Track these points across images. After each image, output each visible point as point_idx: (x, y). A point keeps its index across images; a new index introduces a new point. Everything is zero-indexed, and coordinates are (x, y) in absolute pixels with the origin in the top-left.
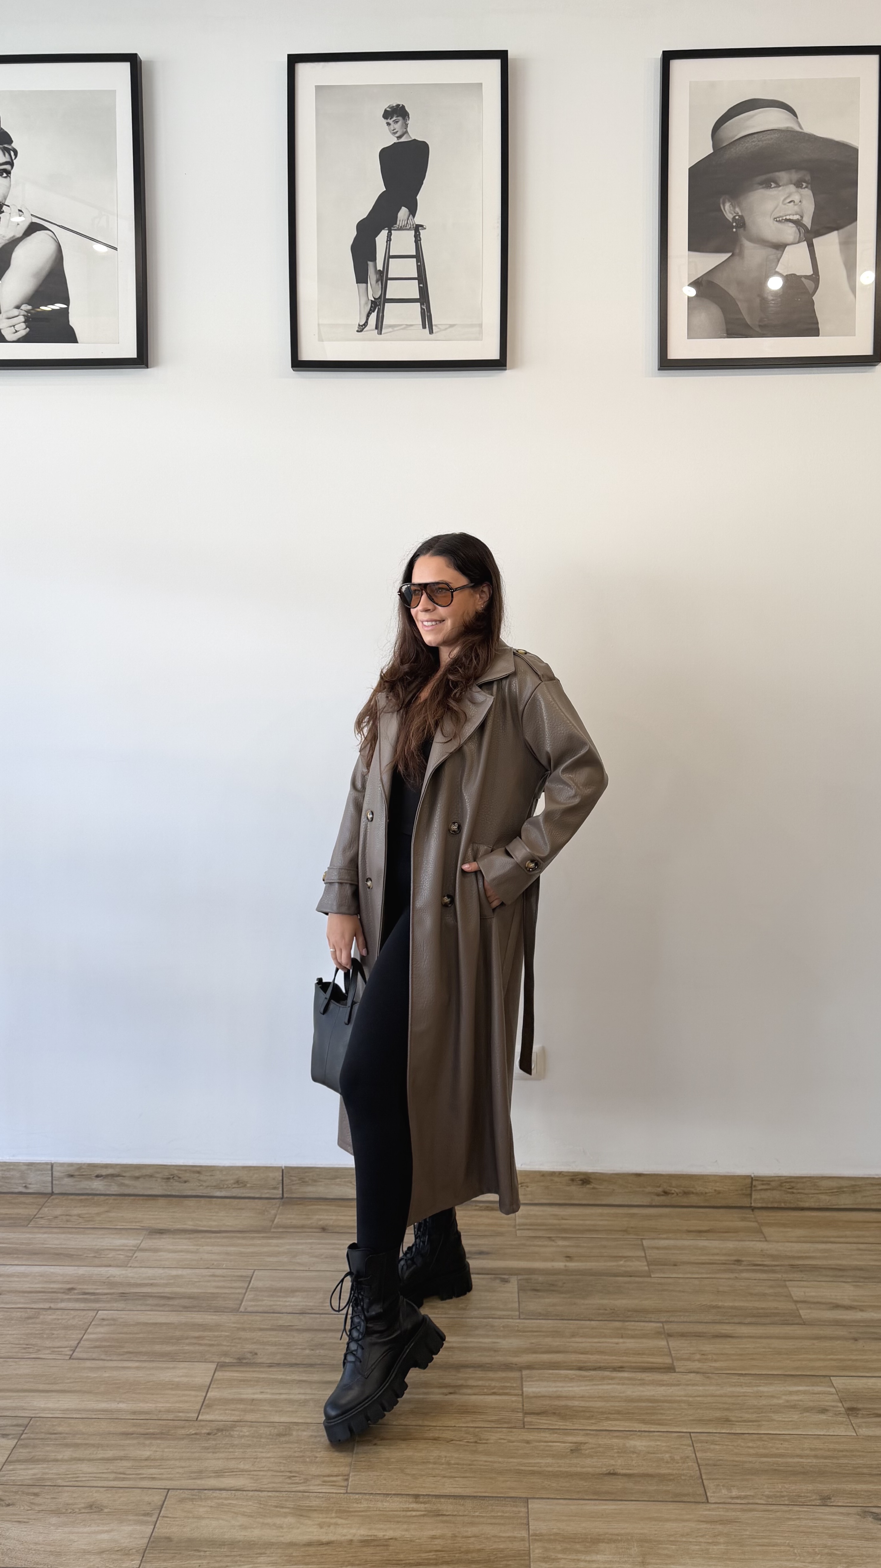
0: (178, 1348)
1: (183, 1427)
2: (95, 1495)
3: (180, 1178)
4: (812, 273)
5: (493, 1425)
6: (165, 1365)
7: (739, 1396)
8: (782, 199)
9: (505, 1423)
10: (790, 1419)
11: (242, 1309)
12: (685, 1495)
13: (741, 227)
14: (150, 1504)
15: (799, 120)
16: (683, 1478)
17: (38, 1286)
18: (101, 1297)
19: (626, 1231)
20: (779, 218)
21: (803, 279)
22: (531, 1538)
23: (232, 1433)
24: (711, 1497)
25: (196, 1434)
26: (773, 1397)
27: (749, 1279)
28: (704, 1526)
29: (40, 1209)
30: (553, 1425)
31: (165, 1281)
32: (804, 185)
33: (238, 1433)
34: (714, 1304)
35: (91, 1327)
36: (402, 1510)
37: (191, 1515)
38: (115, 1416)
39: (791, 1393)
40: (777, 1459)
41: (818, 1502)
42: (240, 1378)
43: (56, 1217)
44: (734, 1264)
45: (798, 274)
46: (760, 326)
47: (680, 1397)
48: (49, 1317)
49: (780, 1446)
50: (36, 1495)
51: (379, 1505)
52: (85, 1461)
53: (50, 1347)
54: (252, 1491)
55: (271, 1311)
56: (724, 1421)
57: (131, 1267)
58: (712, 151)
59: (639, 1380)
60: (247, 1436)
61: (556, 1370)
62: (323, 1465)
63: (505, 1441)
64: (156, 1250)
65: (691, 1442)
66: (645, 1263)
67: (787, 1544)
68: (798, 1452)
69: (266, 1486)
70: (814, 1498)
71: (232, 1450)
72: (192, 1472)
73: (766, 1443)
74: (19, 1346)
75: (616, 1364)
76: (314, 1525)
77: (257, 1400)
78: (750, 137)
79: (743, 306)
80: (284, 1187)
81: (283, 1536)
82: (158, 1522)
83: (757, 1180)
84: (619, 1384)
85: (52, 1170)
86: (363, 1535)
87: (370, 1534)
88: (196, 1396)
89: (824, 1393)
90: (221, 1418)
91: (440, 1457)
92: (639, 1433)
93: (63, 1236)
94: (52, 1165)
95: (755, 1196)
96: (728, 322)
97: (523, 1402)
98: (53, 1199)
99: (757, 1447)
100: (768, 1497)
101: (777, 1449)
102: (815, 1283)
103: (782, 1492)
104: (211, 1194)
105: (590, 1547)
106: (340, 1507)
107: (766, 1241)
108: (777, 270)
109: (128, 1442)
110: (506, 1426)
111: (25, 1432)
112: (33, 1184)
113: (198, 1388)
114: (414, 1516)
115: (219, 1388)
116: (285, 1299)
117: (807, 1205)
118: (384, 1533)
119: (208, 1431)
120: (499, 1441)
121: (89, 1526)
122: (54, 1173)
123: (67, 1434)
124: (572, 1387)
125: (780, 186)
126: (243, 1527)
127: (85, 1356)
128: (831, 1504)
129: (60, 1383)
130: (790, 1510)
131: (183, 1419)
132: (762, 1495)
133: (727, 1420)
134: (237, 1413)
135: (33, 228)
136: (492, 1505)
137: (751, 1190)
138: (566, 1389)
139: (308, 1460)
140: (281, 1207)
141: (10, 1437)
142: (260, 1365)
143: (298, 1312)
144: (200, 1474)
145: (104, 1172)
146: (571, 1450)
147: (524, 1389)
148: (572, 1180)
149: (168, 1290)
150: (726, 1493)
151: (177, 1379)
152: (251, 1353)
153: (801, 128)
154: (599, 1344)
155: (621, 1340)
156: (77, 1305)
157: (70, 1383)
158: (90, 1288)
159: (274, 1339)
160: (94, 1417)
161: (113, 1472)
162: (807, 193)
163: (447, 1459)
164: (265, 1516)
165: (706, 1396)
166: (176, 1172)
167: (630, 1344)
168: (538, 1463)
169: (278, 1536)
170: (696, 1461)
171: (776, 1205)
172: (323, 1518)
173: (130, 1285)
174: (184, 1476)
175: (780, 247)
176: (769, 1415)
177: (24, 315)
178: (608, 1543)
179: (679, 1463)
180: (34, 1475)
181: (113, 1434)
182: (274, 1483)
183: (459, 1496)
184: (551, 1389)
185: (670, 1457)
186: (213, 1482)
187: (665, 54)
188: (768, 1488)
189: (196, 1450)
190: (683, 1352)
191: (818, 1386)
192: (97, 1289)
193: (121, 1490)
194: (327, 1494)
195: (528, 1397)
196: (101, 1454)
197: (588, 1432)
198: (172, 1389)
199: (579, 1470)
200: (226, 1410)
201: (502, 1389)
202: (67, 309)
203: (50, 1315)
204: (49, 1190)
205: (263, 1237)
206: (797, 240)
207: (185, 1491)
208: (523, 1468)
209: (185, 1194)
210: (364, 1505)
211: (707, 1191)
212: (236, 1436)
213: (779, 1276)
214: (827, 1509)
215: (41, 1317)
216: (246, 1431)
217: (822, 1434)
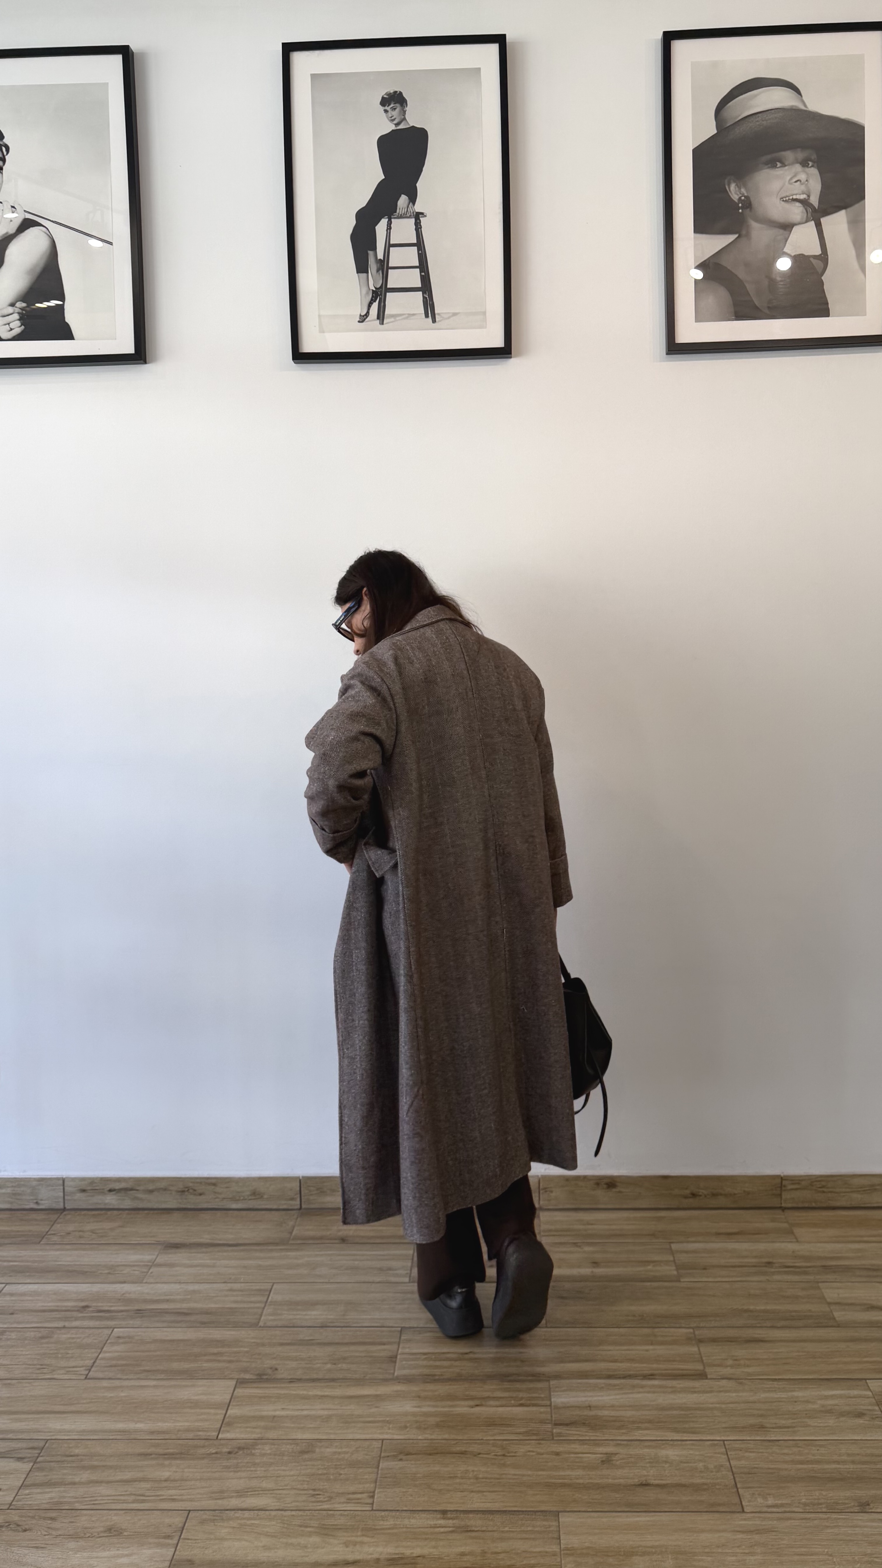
0: (196, 1365)
1: (203, 1447)
2: (114, 1518)
3: (195, 1190)
4: (821, 253)
5: (521, 1437)
6: (184, 1383)
7: (775, 1402)
8: (788, 178)
9: (534, 1434)
10: (826, 1425)
11: (261, 1324)
12: (719, 1505)
13: (747, 208)
14: (170, 1526)
15: (804, 98)
16: (717, 1487)
17: (51, 1305)
18: (116, 1314)
19: (653, 1235)
20: (785, 197)
21: (812, 259)
22: (562, 1552)
23: (253, 1451)
24: (747, 1506)
25: (216, 1453)
26: (808, 1402)
27: (782, 1282)
28: (740, 1536)
29: (53, 1225)
30: (582, 1436)
31: (181, 1297)
32: (811, 164)
33: (259, 1451)
34: (745, 1307)
35: (106, 1345)
36: (429, 1526)
37: (212, 1537)
38: (133, 1436)
39: (827, 1397)
40: (814, 1466)
41: (856, 1509)
42: (261, 1395)
43: (69, 1234)
44: (766, 1266)
45: (806, 254)
46: (769, 308)
47: (712, 1404)
48: (64, 1336)
49: (816, 1452)
50: (52, 1519)
51: (406, 1522)
52: (103, 1484)
53: (65, 1367)
54: (275, 1510)
55: (291, 1325)
56: (759, 1428)
57: (146, 1283)
58: (715, 132)
59: (670, 1387)
60: (270, 1454)
61: (586, 1379)
62: (347, 1482)
63: (534, 1454)
64: (171, 1265)
65: (725, 1450)
66: (674, 1268)
67: (825, 1553)
68: (835, 1458)
69: (289, 1505)
70: (852, 1504)
71: (252, 1469)
72: (214, 1493)
73: (801, 1449)
74: (33, 1366)
75: (647, 1372)
76: (340, 1544)
77: (279, 1417)
78: (754, 117)
79: (750, 288)
80: (302, 1198)
81: (307, 1556)
82: (179, 1545)
83: (786, 1180)
84: (649, 1392)
85: (64, 1185)
86: (390, 1553)
87: (397, 1552)
88: (216, 1414)
89: (860, 1397)
90: (243, 1436)
91: (467, 1471)
92: (671, 1443)
93: (76, 1252)
94: (63, 1180)
95: (785, 1195)
96: (736, 304)
97: (551, 1413)
98: (65, 1215)
99: (792, 1454)
100: (805, 1504)
101: (814, 1455)
102: (849, 1284)
103: (819, 1499)
104: (228, 1207)
105: (623, 1560)
106: (365, 1525)
107: (798, 1241)
108: (785, 250)
109: (146, 1463)
110: (534, 1438)
111: (41, 1454)
112: (45, 1200)
113: (216, 1406)
114: (442, 1533)
115: (238, 1405)
116: (304, 1313)
117: (838, 1204)
118: (412, 1551)
119: (228, 1450)
120: (528, 1453)
121: (108, 1550)
122: (66, 1188)
123: (84, 1455)
124: (602, 1396)
125: (785, 166)
126: (266, 1548)
127: (100, 1375)
128: (870, 1511)
129: (76, 1404)
130: (828, 1518)
131: (203, 1437)
132: (799, 1503)
133: (762, 1427)
134: (258, 1430)
135: (27, 224)
136: (522, 1520)
137: (781, 1190)
138: (595, 1398)
139: (332, 1477)
140: (299, 1219)
141: (26, 1460)
142: (281, 1380)
143: (319, 1325)
144: (221, 1494)
145: (117, 1186)
146: (602, 1461)
147: (553, 1400)
148: (598, 1184)
149: (185, 1305)
150: (762, 1501)
151: (196, 1398)
152: (271, 1368)
153: (805, 106)
154: (628, 1352)
155: (651, 1347)
156: (92, 1323)
157: (88, 1403)
158: (105, 1306)
159: (294, 1354)
160: (111, 1437)
161: (131, 1494)
162: (814, 171)
163: (475, 1473)
164: (289, 1536)
165: (739, 1403)
166: (191, 1185)
167: (661, 1350)
168: (568, 1475)
169: (302, 1557)
170: (730, 1470)
171: (806, 1205)
172: (349, 1537)
173: (146, 1301)
174: (205, 1496)
175: (788, 227)
176: (804, 1420)
177: (18, 313)
178: (641, 1556)
179: (712, 1472)
180: (51, 1498)
181: (131, 1455)
182: (297, 1501)
183: (488, 1511)
184: (580, 1399)
185: (705, 1466)
186: (234, 1502)
187: (666, 34)
188: (805, 1496)
189: (216, 1470)
190: (714, 1357)
191: (854, 1389)
192: (112, 1306)
193: (141, 1513)
194: (352, 1512)
195: (557, 1407)
196: (120, 1476)
197: (619, 1442)
198: (190, 1408)
199: (610, 1481)
200: (247, 1427)
201: (530, 1400)
202: (63, 305)
203: (65, 1334)
204: (61, 1206)
205: (281, 1249)
206: (804, 220)
207: (206, 1512)
208: (553, 1481)
209: (200, 1207)
210: (391, 1522)
211: (736, 1192)
212: (258, 1454)
213: (811, 1278)
214: (866, 1516)
215: (56, 1336)
216: (267, 1449)
217: (859, 1439)
